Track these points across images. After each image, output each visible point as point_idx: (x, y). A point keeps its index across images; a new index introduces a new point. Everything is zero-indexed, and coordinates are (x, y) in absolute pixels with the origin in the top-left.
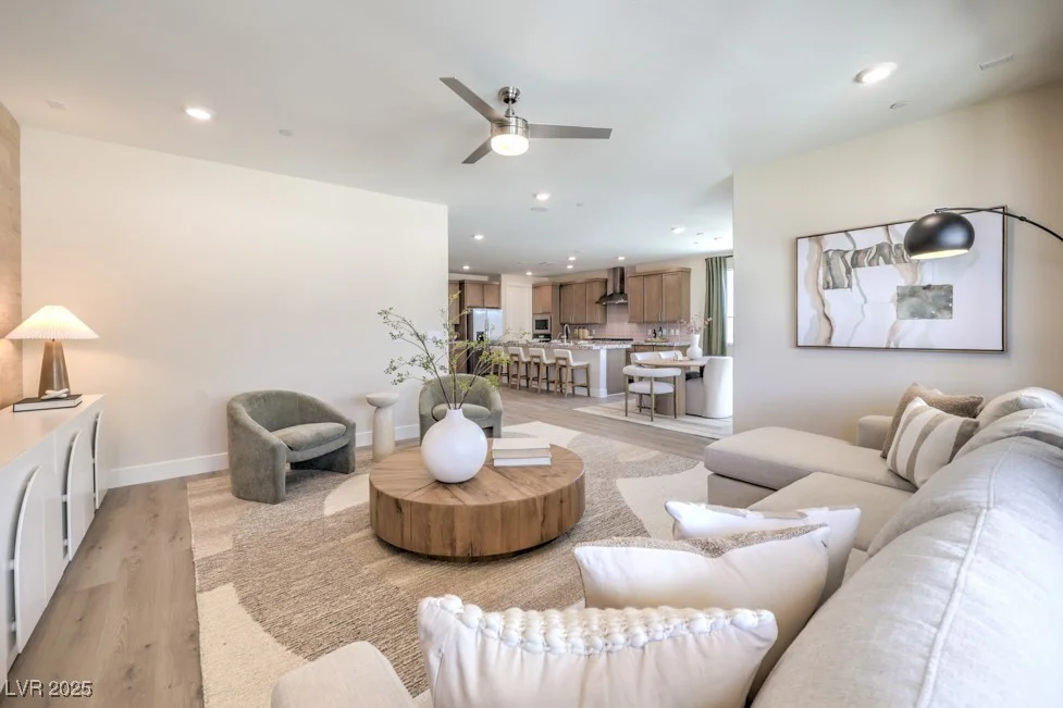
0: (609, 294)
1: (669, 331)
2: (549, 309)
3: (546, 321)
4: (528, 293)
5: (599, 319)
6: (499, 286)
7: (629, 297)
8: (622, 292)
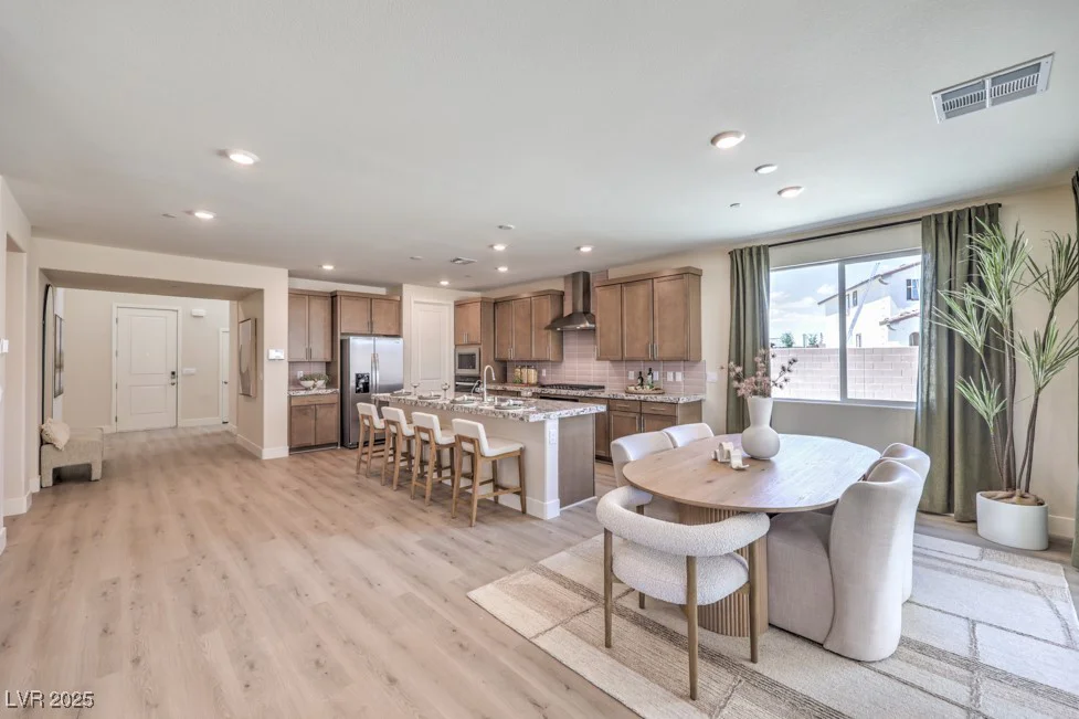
0: (566, 314)
1: (665, 375)
2: (476, 337)
3: (472, 356)
4: (447, 314)
5: (551, 354)
6: (400, 302)
7: (598, 319)
8: (586, 312)
